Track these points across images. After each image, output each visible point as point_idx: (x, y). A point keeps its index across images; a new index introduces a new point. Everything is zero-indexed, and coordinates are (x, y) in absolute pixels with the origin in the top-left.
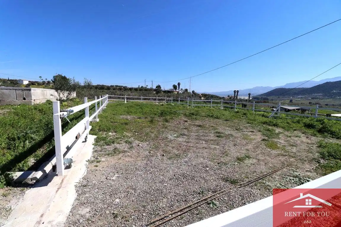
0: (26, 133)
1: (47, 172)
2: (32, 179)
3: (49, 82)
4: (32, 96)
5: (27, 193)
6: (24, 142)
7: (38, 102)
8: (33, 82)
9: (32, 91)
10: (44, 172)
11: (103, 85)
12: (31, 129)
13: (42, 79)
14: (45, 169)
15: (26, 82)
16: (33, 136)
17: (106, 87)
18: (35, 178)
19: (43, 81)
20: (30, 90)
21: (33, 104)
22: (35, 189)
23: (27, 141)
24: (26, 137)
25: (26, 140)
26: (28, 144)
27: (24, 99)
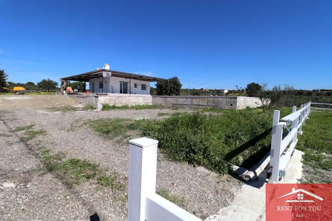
0: (238, 134)
1: (258, 175)
2: (246, 176)
3: (243, 90)
4: (237, 103)
5: (243, 186)
6: (236, 141)
7: (240, 108)
8: (231, 91)
9: (238, 99)
10: (255, 173)
11: (301, 90)
12: (241, 131)
13: (238, 88)
14: (256, 171)
15: (226, 91)
16: (242, 138)
17: (305, 93)
18: (249, 177)
19: (238, 89)
20: (236, 98)
21: (237, 110)
22: (249, 186)
23: (238, 141)
24: (237, 137)
25: (237, 139)
26: (238, 144)
27: (232, 105)
